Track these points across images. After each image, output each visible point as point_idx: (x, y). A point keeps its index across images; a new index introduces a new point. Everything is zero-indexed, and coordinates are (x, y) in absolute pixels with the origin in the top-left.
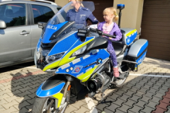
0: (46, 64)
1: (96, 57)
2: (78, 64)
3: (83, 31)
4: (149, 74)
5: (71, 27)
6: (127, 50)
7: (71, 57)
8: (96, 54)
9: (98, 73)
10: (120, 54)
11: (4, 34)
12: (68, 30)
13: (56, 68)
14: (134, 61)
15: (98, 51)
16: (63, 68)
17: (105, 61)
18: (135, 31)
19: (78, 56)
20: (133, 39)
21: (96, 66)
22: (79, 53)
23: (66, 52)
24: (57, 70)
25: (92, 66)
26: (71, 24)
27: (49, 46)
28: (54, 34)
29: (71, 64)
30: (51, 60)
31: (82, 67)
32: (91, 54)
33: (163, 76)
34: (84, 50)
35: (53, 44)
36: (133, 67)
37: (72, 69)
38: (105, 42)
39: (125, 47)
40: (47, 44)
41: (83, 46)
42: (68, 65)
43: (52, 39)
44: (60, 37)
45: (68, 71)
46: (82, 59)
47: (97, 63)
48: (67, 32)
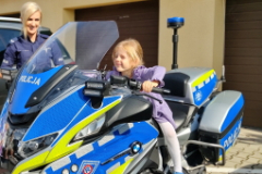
0: (20, 159)
1: (129, 140)
2: (88, 157)
3: (96, 86)
4: (253, 166)
5: (71, 76)
6: (197, 116)
7: (72, 141)
8: (128, 132)
12: (64, 85)
13: (41, 168)
14: (215, 142)
15: (131, 125)
16: (55, 167)
17: (147, 147)
18: (211, 74)
19: (87, 140)
20: (208, 91)
21: (129, 159)
22: (90, 132)
23: (60, 132)
24: (44, 173)
25: (120, 159)
26: (69, 71)
27: (25, 120)
28: (34, 95)
29: (73, 157)
30: (30, 151)
31: (97, 163)
32: (116, 133)
34: (100, 125)
35: (34, 115)
36: (213, 156)
37: (74, 168)
38: (146, 107)
39: (191, 110)
40: (20, 116)
41: (96, 118)
42: (67, 161)
43: (30, 104)
44: (48, 99)
45: (65, 173)
46: (96, 146)
47: (132, 153)
48: (62, 90)
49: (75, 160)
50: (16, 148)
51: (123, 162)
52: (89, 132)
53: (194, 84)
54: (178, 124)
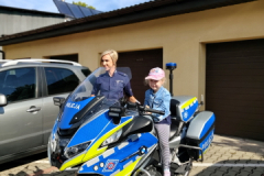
0: (65, 159)
1: (138, 145)
2: (111, 157)
3: (116, 110)
4: (224, 162)
5: (100, 103)
6: (184, 129)
7: (100, 147)
8: (138, 139)
9: (141, 169)
10: (175, 135)
11: (3, 112)
12: (96, 109)
13: (79, 165)
14: (196, 145)
15: (140, 135)
16: (89, 164)
17: (151, 150)
18: (194, 100)
19: (110, 146)
20: (193, 111)
21: (138, 158)
23: (93, 141)
24: (81, 169)
25: (133, 158)
26: (99, 100)
27: (69, 133)
28: (75, 116)
29: (101, 158)
30: (72, 154)
31: (117, 161)
32: (130, 141)
33: (246, 165)
34: (119, 135)
36: (196, 155)
37: (102, 165)
38: (148, 123)
39: (181, 124)
40: (66, 130)
41: (116, 131)
42: (97, 160)
43: (73, 122)
44: (85, 119)
45: (96, 168)
46: (116, 150)
47: (140, 154)
48: (95, 112)
49: (102, 160)
50: (63, 152)
51: (134, 160)
52: (111, 140)
53: (183, 107)
54: (172, 134)
